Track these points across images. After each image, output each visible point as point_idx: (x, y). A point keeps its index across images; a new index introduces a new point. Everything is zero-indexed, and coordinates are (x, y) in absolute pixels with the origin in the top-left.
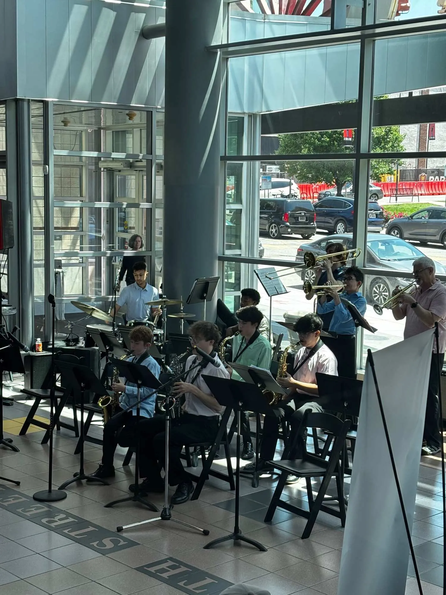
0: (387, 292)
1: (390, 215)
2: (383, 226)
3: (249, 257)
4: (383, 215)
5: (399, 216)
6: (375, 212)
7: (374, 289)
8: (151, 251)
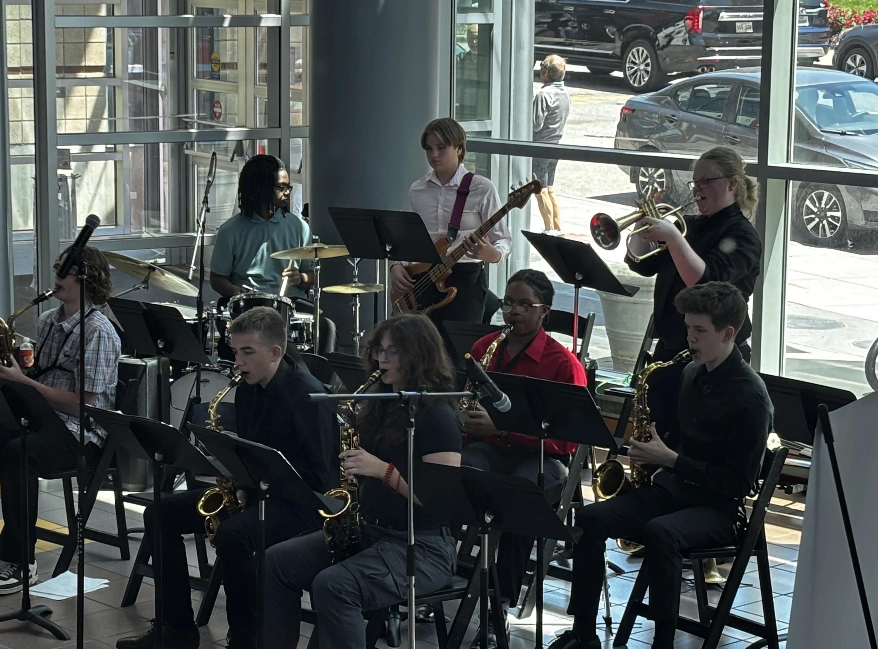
0: (838, 211)
1: (844, 16)
2: (827, 44)
3: (509, 140)
4: (826, 19)
5: (865, 19)
6: (808, 11)
7: (808, 202)
8: (280, 127)
